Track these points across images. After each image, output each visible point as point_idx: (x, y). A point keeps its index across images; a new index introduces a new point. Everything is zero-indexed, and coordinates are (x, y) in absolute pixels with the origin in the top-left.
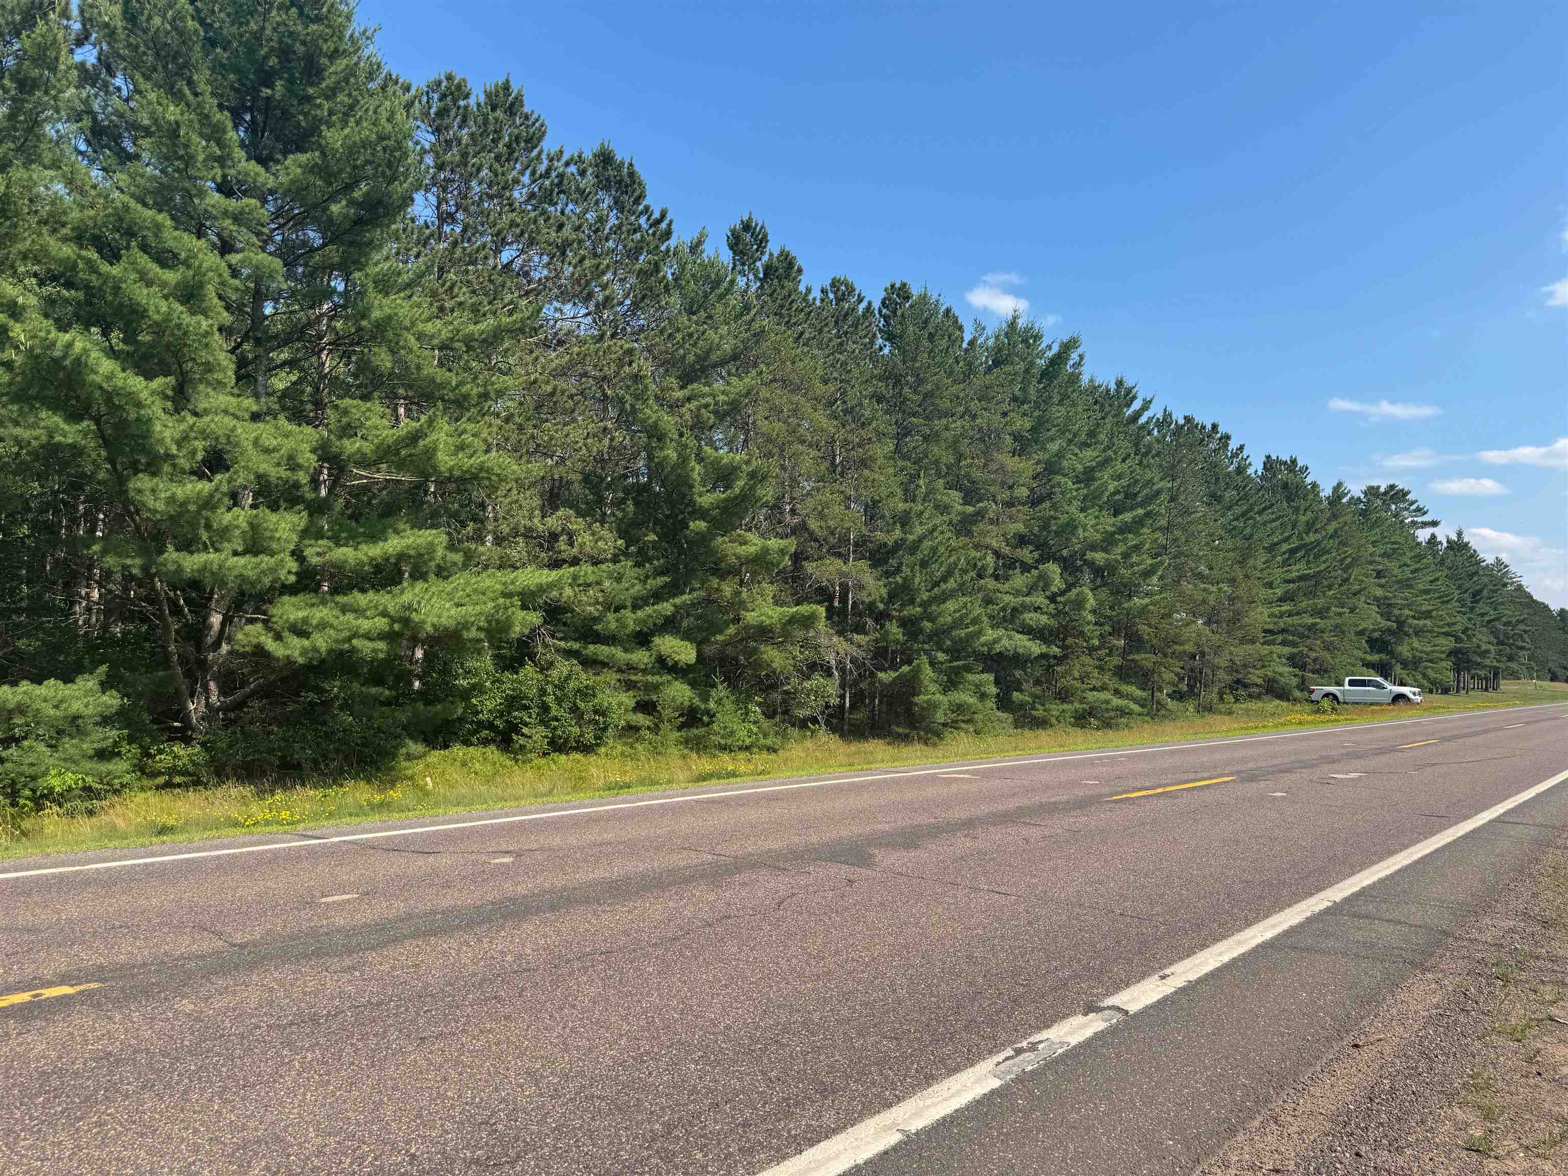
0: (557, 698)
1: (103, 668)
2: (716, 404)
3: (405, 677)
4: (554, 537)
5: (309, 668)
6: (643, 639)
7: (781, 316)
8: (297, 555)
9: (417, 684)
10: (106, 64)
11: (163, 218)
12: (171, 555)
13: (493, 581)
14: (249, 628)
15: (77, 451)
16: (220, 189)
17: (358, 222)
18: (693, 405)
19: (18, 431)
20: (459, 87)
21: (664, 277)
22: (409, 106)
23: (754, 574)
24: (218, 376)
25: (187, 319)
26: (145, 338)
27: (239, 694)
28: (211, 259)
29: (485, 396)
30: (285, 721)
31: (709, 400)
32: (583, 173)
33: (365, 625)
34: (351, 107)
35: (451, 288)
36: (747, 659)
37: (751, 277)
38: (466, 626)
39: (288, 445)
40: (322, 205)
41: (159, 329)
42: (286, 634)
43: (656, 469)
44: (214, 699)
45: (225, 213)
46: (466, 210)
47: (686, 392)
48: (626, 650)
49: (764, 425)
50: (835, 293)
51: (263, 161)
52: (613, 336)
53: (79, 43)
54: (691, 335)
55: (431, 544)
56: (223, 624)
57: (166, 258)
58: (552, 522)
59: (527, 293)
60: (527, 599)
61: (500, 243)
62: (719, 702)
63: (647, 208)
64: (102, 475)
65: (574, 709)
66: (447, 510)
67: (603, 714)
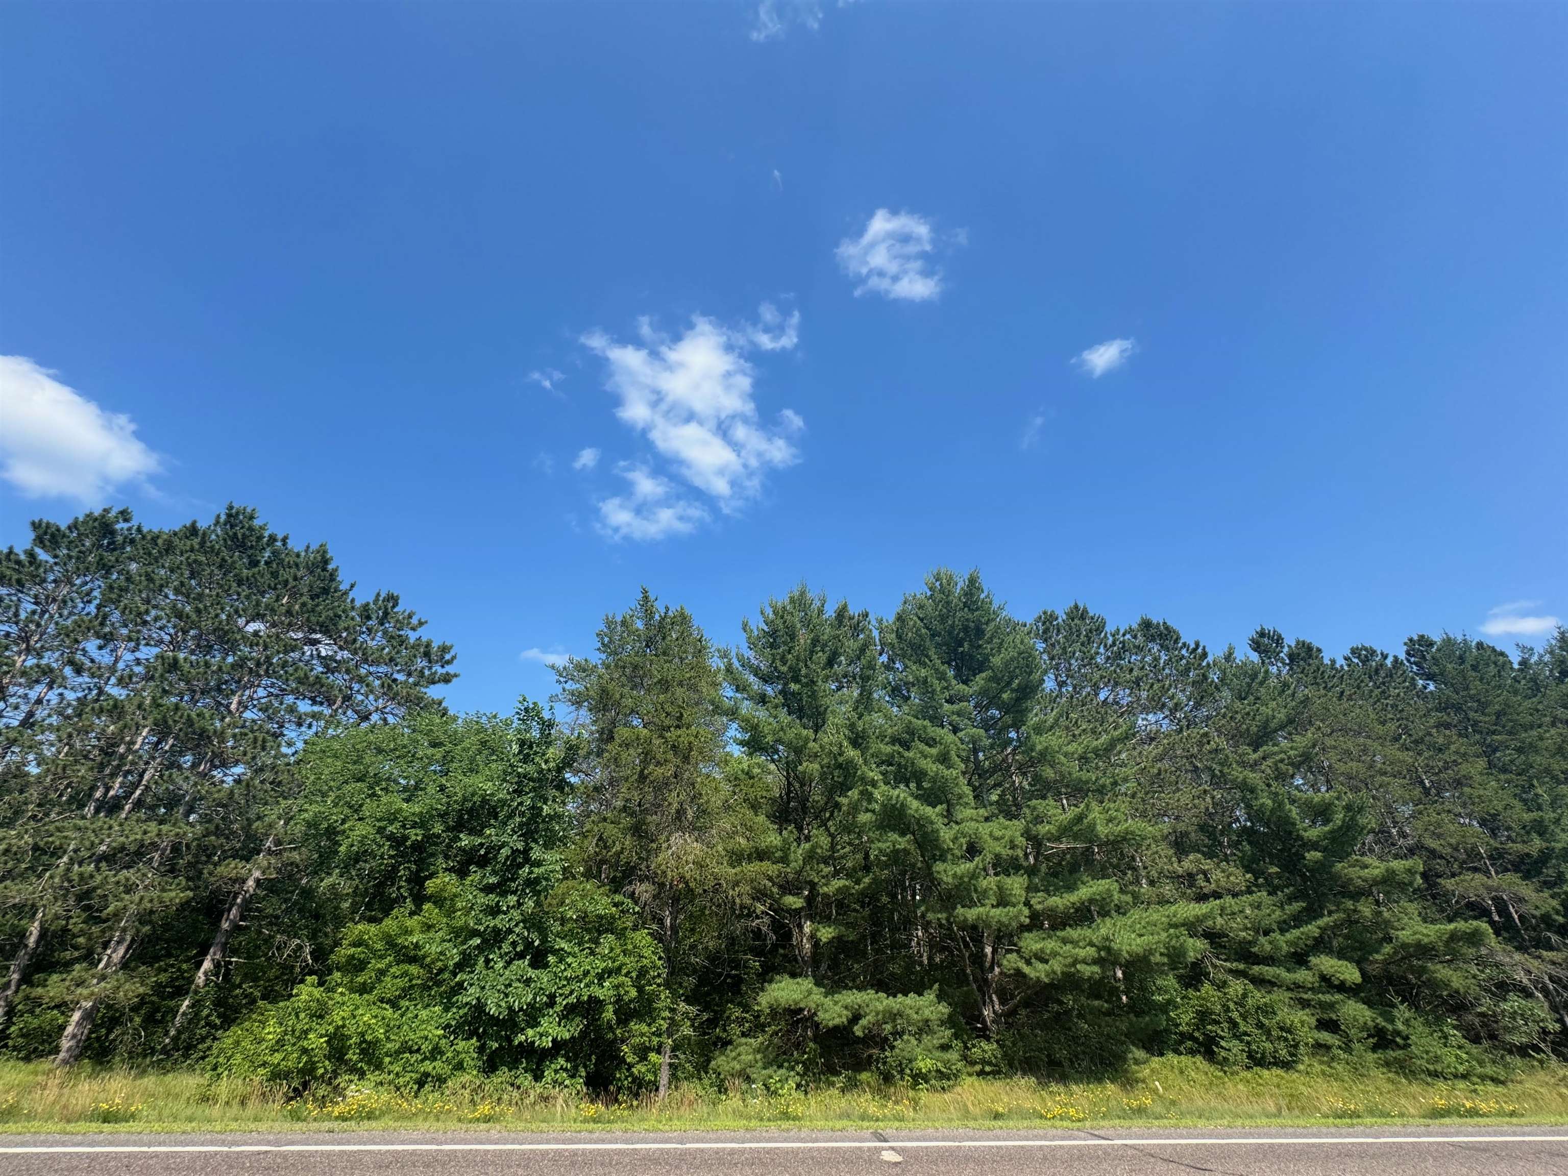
0: (1241, 1015)
1: (936, 986)
2: (1289, 758)
3: (1114, 992)
4: (1191, 876)
5: (1051, 985)
6: (1299, 959)
7: (1317, 684)
8: (1027, 904)
9: (1124, 998)
10: (892, 660)
11: (927, 723)
12: (960, 910)
13: (1158, 915)
14: (1009, 956)
15: (906, 852)
16: (947, 701)
17: (1018, 700)
18: (1269, 762)
19: (880, 845)
20: (1051, 616)
21: (1213, 681)
22: (1029, 633)
23: (1387, 894)
24: (966, 800)
25: (946, 772)
26: (925, 785)
27: (1012, 1003)
28: (950, 738)
29: (1115, 784)
30: (1044, 1026)
31: (1282, 756)
32: (1135, 637)
33: (1082, 953)
34: (1001, 644)
35: (1076, 722)
36: (1418, 978)
37: (1280, 664)
38: (1151, 952)
39: (1008, 833)
40: (997, 696)
41: (934, 780)
42: (1033, 960)
43: (1255, 815)
44: (997, 1007)
45: (953, 713)
46: (1072, 677)
47: (1260, 753)
48: (1288, 970)
49: (1341, 767)
50: (1358, 658)
51: (965, 682)
52: (1188, 727)
53: (881, 654)
54: (1248, 714)
55: (1109, 890)
56: (993, 953)
57: (931, 742)
58: (1186, 864)
59: (1122, 714)
60: (1192, 927)
61: (1096, 689)
62: (1407, 1022)
63: (1184, 644)
64: (919, 865)
65: (1260, 1026)
66: (1111, 864)
67: (1289, 1031)
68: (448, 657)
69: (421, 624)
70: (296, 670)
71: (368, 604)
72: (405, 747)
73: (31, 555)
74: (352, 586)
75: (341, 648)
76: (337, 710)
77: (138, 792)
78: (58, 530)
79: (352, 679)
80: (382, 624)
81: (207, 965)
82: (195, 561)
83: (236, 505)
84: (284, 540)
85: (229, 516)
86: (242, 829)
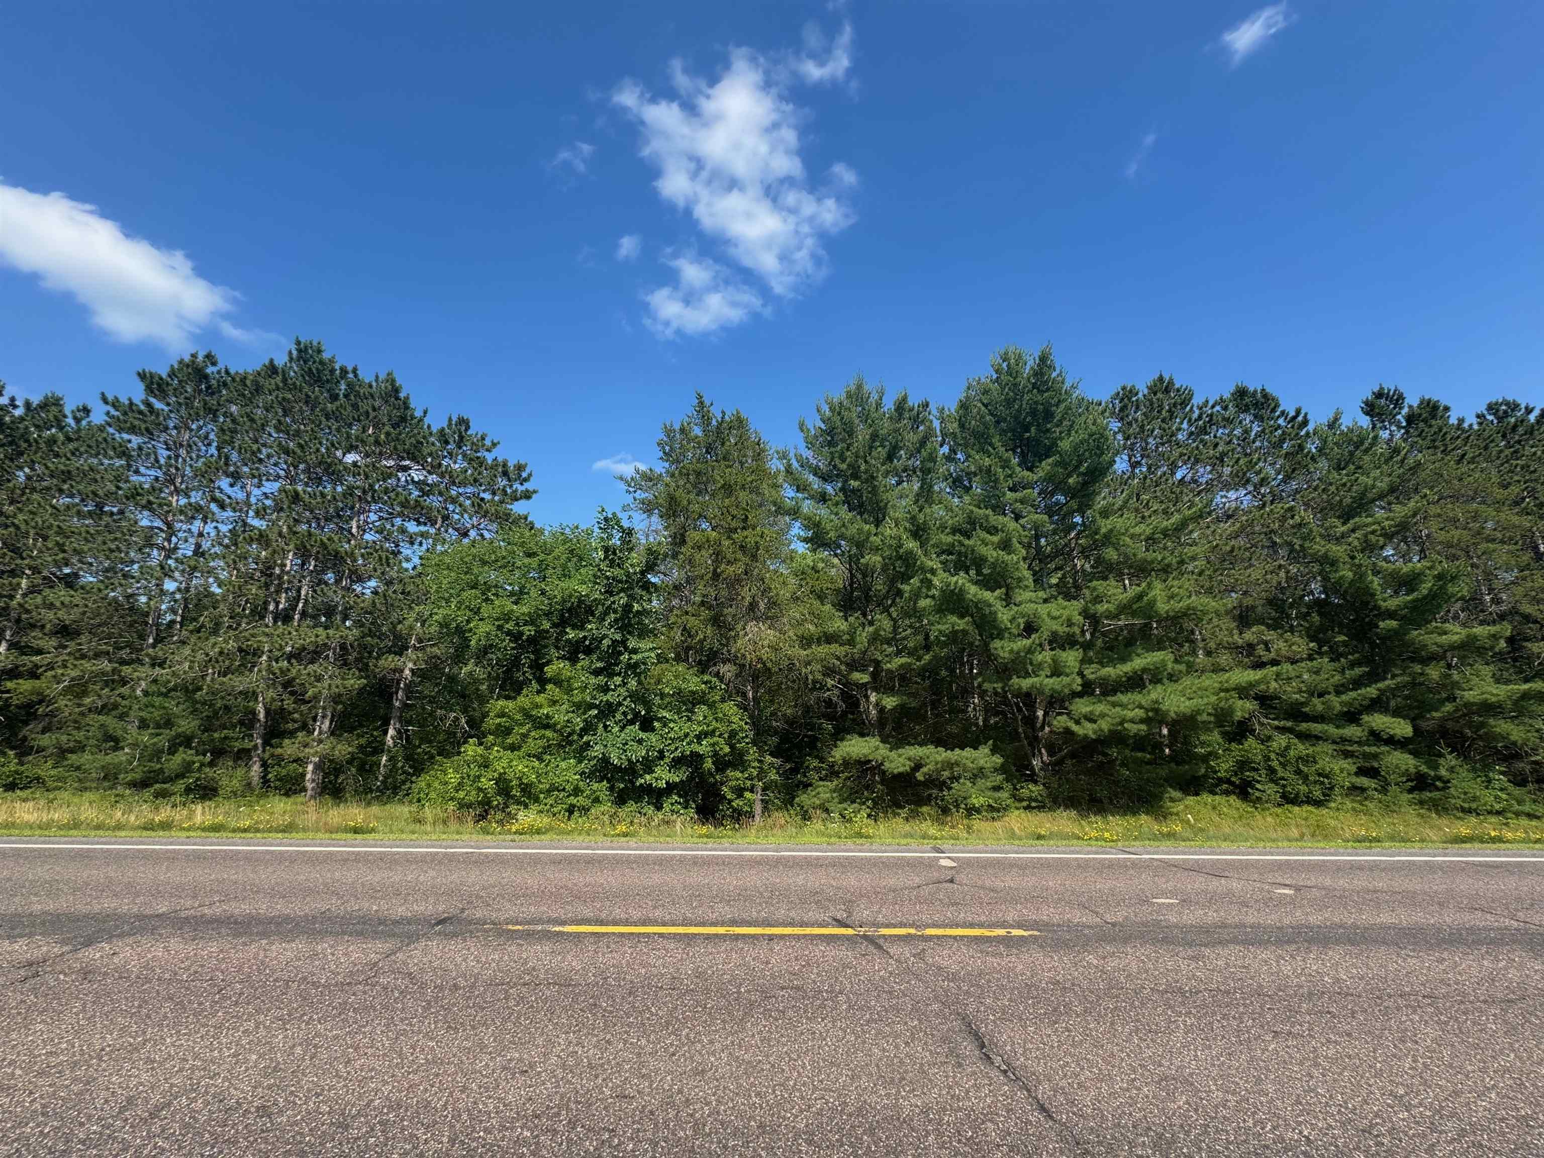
0: (1281, 763)
1: (989, 743)
2: (1383, 529)
3: (1158, 746)
4: (1251, 646)
6: (1351, 717)
7: (1435, 447)
8: (1080, 674)
9: (1167, 750)
10: (953, 451)
11: (989, 512)
12: (1015, 680)
13: (1210, 681)
14: (1059, 718)
15: (964, 632)
16: (1010, 489)
17: (1085, 484)
18: (1359, 534)
19: (939, 627)
20: (1130, 391)
21: (1309, 452)
22: (1103, 412)
23: (1462, 658)
24: (1025, 583)
25: (1006, 558)
26: (985, 571)
27: (1059, 755)
28: (1012, 525)
29: (1182, 562)
30: (1088, 773)
31: (1375, 527)
32: (1226, 408)
33: (1130, 714)
34: (1071, 426)
35: (1147, 504)
36: (1475, 732)
37: (1394, 428)
38: (1198, 712)
39: (1066, 613)
40: (1064, 481)
41: (994, 566)
42: (1082, 721)
43: (1331, 587)
44: (1045, 758)
45: (1016, 501)
46: (1148, 456)
47: (1350, 526)
48: (1337, 727)
49: (1441, 536)
50: (1495, 414)
51: (1030, 469)
52: (1272, 502)
53: (942, 446)
55: (1163, 660)
56: (1045, 715)
57: (992, 530)
58: (1248, 635)
59: (1199, 492)
60: (1243, 691)
61: (1174, 468)
62: (1451, 769)
63: (1283, 413)
64: (977, 643)
65: (1299, 772)
66: (1169, 638)
68: (524, 475)
69: (494, 445)
70: (397, 495)
71: (443, 429)
72: (504, 558)
73: (149, 405)
74: (425, 412)
75: (430, 473)
76: (439, 529)
77: (301, 605)
78: (161, 379)
79: (445, 501)
80: (460, 448)
81: (391, 732)
82: (284, 399)
83: (303, 340)
84: (355, 371)
85: (300, 351)
86: (390, 630)
